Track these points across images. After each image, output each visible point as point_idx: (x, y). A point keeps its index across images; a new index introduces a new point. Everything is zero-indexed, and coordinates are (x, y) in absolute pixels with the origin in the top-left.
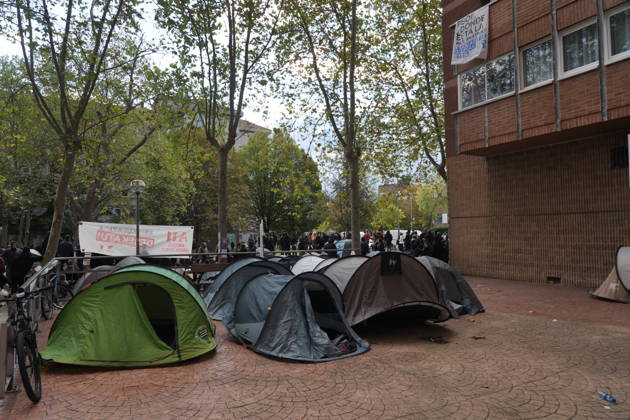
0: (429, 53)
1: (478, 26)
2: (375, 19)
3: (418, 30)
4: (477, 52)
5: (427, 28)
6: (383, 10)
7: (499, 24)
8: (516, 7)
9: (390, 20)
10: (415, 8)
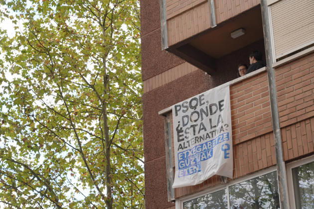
0: (113, 160)
1: (214, 118)
2: (13, 86)
3: (91, 117)
4: (214, 165)
5: (111, 117)
6: (30, 73)
7: (248, 118)
8: (275, 93)
9: (41, 91)
10: (88, 78)
